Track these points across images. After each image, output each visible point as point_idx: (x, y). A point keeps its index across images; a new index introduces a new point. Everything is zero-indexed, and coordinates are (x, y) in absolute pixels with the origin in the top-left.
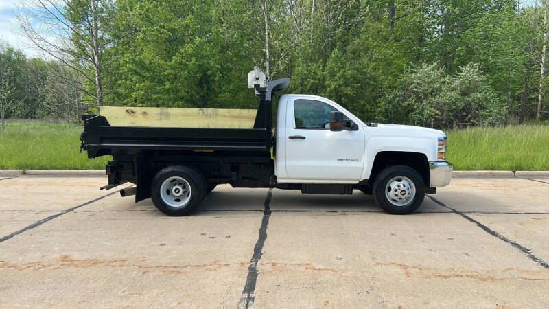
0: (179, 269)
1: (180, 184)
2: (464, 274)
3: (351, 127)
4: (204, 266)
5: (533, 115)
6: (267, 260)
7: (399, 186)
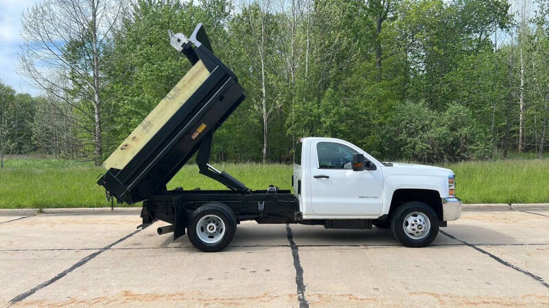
0: (235, 301)
1: (214, 222)
2: (490, 301)
3: (370, 167)
4: (257, 298)
5: (515, 147)
6: (312, 291)
7: (416, 221)
